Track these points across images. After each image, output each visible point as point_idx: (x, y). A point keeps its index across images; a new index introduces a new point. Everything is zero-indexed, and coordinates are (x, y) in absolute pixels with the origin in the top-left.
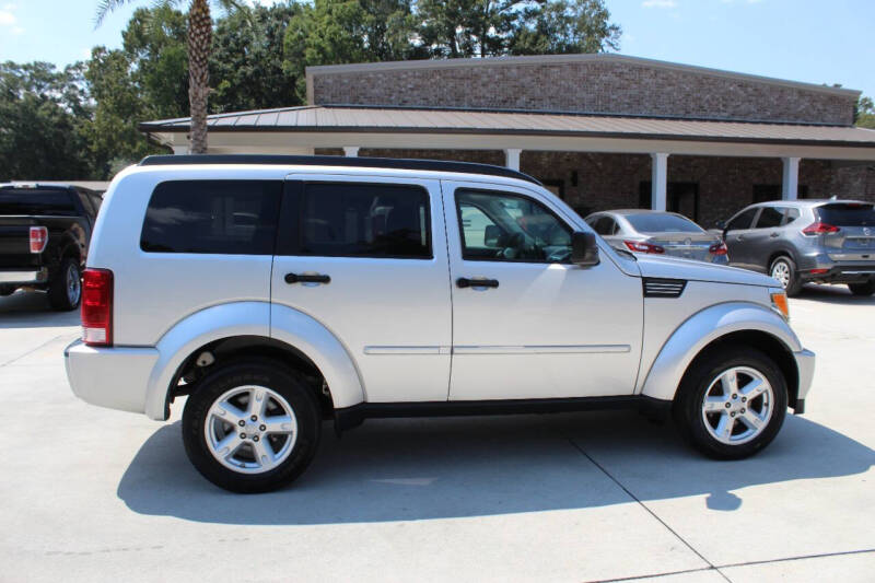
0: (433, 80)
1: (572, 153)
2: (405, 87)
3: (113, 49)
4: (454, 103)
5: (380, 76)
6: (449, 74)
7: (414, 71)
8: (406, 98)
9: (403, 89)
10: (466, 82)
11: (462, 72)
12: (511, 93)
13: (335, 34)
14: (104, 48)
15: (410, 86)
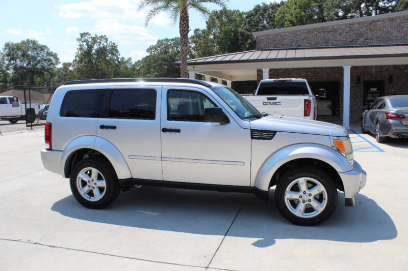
0: (313, 34)
1: (389, 66)
2: (299, 38)
3: (202, 29)
4: (324, 44)
5: (287, 34)
6: (322, 30)
7: (304, 30)
8: (300, 44)
9: (299, 40)
10: (330, 34)
11: (329, 29)
12: (355, 37)
13: (297, 13)
14: (199, 29)
15: (302, 38)
